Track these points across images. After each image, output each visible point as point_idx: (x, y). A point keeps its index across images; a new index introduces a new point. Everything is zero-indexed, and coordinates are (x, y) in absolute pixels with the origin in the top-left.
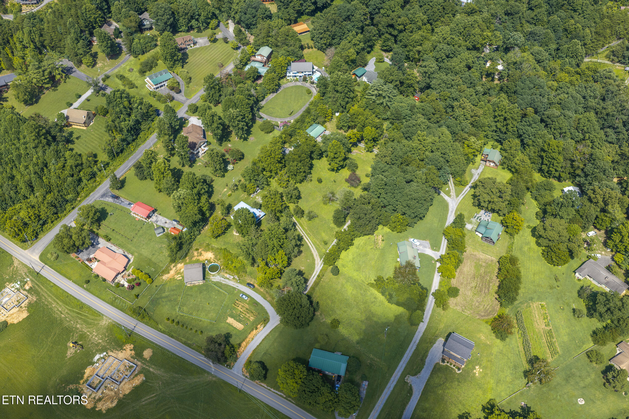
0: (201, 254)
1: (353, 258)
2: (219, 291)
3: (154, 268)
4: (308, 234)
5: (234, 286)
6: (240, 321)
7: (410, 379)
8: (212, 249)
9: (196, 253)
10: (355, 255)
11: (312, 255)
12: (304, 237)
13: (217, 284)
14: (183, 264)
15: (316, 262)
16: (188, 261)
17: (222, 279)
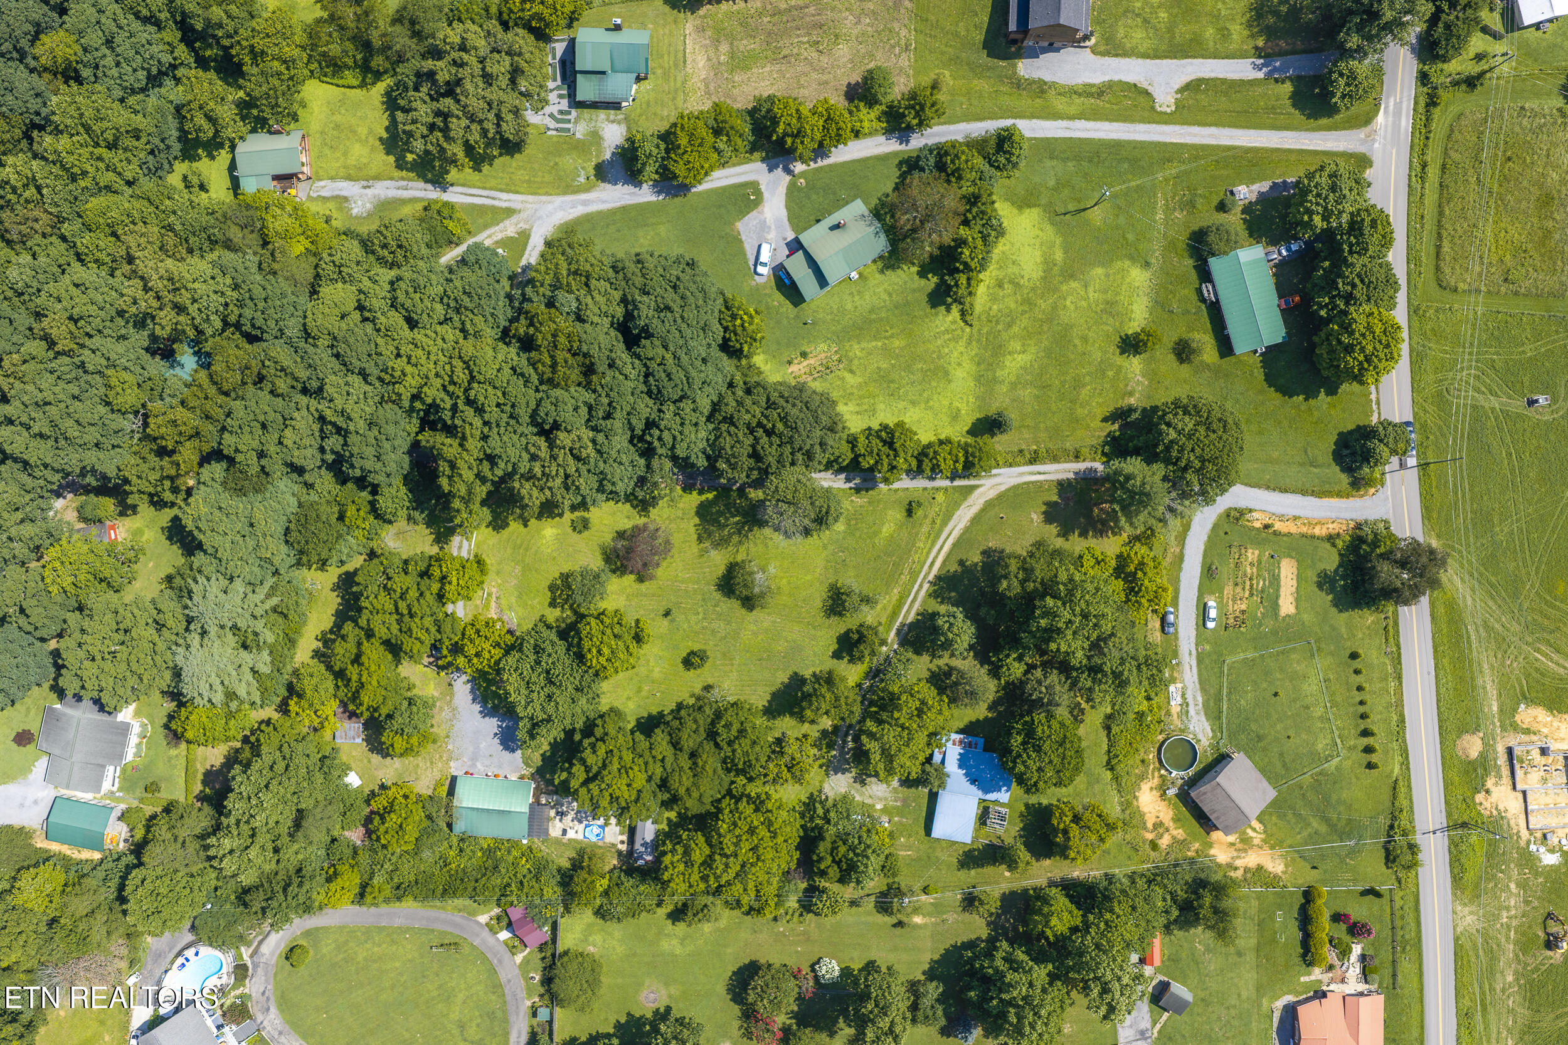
0: (1158, 825)
1: (913, 403)
2: (1229, 693)
3: (1272, 918)
4: (914, 575)
5: (1194, 663)
6: (1275, 580)
7: (1165, 100)
8: (1126, 805)
9: (1165, 841)
10: (900, 405)
11: (976, 520)
12: (931, 577)
13: (1213, 713)
14: (1212, 852)
15: (992, 494)
16: (1197, 845)
17: (1192, 712)
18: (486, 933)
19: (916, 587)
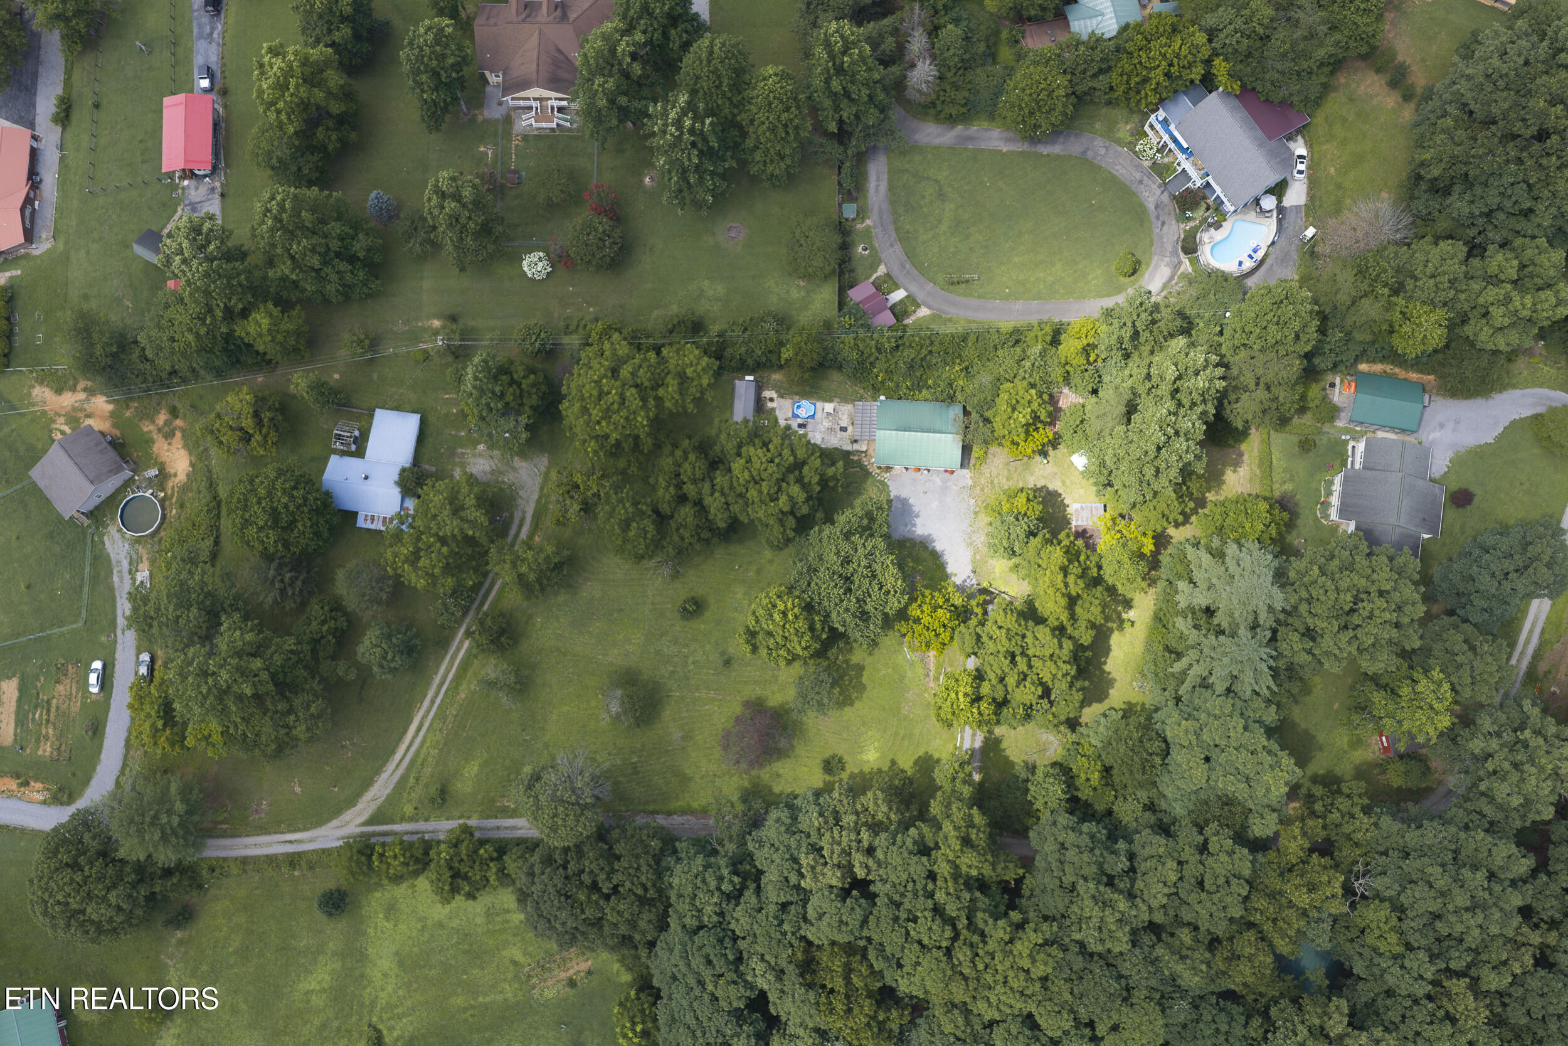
0: (169, 435)
1: (440, 925)
2: (81, 586)
4: (441, 715)
5: (120, 620)
6: (21, 720)
8: (202, 456)
9: (162, 418)
10: (455, 923)
11: (367, 783)
12: (421, 713)
13: (102, 562)
14: (110, 407)
15: (348, 815)
16: (128, 414)
17: (125, 564)
18: (920, 296)
19: (438, 701)
